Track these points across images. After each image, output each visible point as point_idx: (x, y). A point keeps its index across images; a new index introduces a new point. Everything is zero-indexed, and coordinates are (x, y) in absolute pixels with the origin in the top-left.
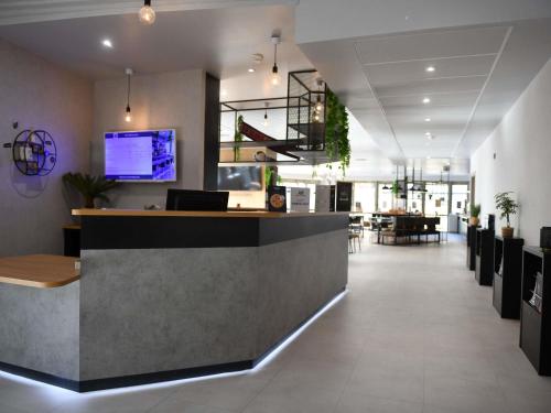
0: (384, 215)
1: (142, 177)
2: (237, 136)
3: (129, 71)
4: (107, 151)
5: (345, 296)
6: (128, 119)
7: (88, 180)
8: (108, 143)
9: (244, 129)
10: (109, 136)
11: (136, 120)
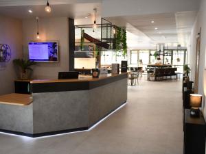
0: (152, 66)
1: (45, 60)
2: (82, 39)
3: (37, 18)
4: (30, 50)
5: (126, 105)
6: (38, 37)
7: (23, 61)
8: (30, 46)
9: (85, 36)
10: (30, 44)
11: (41, 38)
